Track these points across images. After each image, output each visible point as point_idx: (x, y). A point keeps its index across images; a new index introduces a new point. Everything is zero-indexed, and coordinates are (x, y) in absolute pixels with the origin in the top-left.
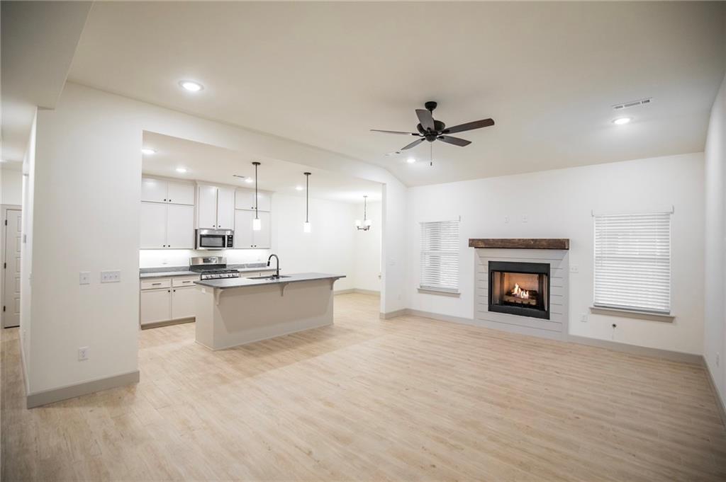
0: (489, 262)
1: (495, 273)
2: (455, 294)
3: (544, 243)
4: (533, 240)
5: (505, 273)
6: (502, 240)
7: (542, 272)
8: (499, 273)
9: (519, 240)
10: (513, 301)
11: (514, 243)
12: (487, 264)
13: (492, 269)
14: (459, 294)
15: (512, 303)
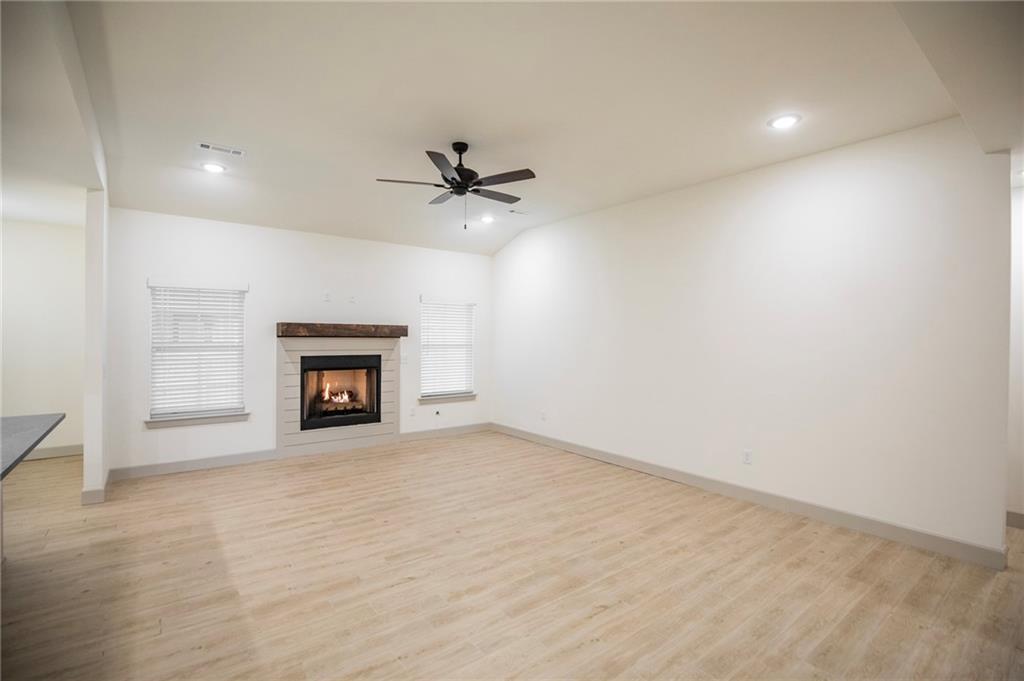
0: (302, 357)
1: (310, 373)
2: (238, 416)
3: (386, 330)
4: (374, 326)
5: (325, 372)
6: (335, 326)
7: (371, 366)
8: (316, 372)
9: (358, 325)
10: (333, 409)
11: (349, 330)
12: (299, 360)
13: (306, 367)
14: (248, 414)
15: (332, 412)
